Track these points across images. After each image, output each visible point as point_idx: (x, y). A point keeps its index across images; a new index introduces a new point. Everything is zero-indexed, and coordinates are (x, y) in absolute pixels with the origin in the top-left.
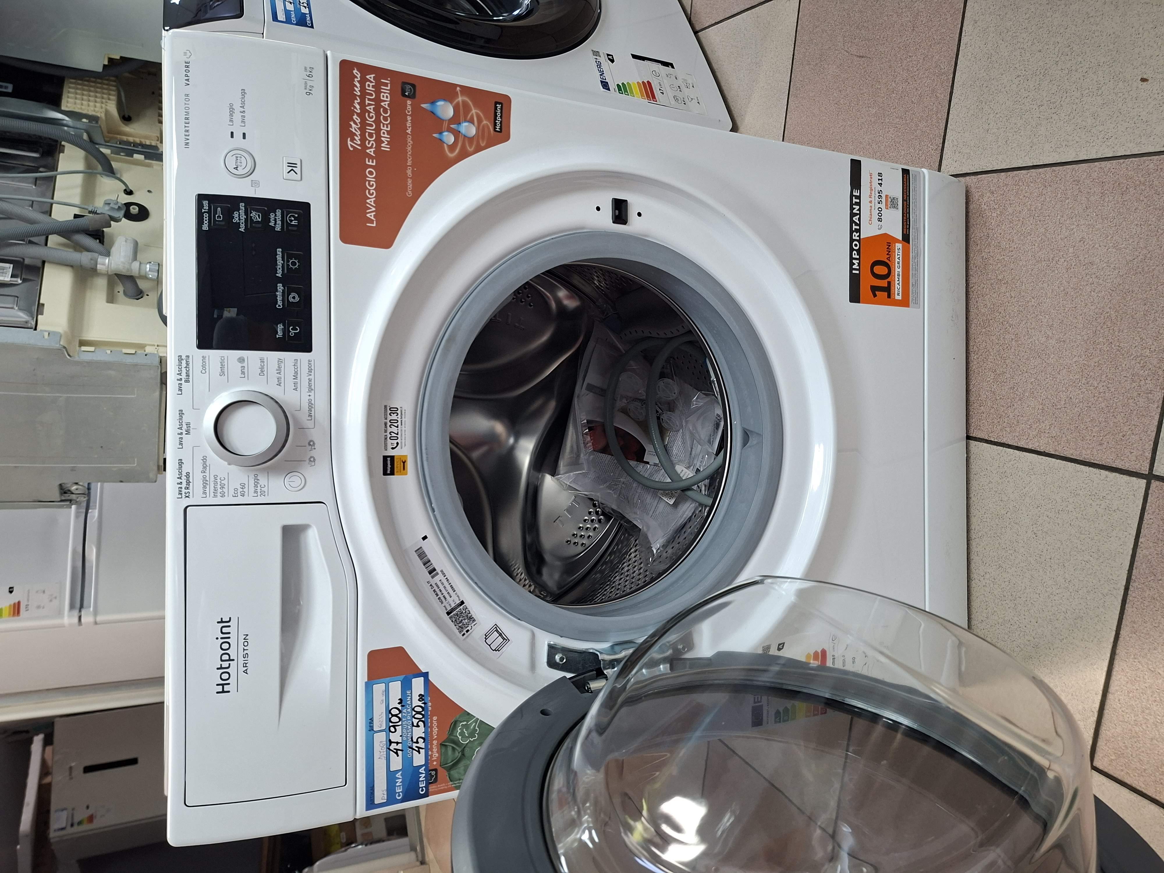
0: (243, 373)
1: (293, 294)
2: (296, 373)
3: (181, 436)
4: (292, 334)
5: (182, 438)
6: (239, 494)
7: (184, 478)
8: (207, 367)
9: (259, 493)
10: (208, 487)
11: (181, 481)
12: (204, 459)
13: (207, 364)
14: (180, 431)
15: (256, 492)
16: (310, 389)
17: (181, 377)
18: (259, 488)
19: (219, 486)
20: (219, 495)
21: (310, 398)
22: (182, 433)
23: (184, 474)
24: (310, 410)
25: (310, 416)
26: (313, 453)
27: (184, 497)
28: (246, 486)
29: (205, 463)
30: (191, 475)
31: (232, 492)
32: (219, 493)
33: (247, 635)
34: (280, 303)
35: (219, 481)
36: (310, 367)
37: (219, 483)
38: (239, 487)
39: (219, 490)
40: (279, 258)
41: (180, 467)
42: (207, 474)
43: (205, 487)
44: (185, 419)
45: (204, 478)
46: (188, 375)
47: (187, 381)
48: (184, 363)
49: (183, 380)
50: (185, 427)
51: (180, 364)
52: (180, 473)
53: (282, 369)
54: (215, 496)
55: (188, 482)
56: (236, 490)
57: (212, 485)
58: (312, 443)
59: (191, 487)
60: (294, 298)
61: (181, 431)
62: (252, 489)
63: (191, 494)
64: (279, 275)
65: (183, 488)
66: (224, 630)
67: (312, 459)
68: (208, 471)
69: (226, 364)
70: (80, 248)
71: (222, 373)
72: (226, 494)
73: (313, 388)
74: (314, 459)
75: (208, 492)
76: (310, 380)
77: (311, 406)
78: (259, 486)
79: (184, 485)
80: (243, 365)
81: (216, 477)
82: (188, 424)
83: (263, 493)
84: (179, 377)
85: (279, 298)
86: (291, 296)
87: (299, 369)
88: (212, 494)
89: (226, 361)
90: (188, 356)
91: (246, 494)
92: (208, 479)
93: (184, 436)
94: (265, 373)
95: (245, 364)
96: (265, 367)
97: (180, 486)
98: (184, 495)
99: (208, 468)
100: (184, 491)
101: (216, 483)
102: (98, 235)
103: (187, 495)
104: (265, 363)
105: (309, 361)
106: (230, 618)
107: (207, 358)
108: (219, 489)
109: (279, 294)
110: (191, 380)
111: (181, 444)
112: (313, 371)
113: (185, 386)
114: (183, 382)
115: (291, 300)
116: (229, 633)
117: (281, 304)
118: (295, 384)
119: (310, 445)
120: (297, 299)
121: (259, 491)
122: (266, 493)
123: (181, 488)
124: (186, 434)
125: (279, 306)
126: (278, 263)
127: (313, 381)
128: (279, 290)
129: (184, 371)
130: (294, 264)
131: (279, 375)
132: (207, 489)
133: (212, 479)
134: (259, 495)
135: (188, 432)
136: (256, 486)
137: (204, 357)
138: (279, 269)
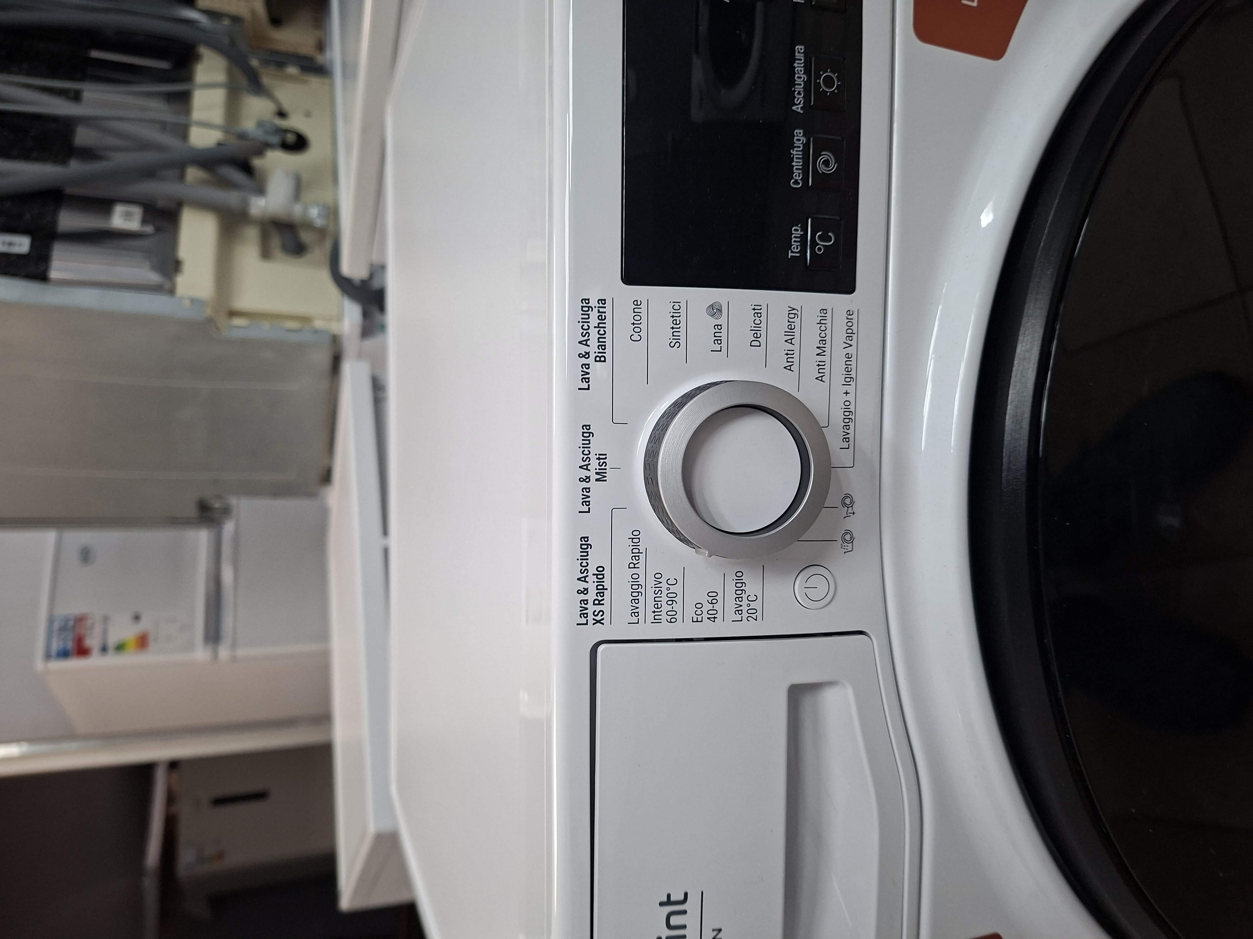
0: (718, 341)
1: (826, 155)
2: (823, 340)
3: (585, 485)
4: (820, 249)
5: (588, 489)
6: (705, 615)
7: (591, 579)
8: (643, 326)
9: (745, 615)
10: (641, 599)
11: (585, 585)
12: (635, 537)
13: (644, 321)
14: (584, 473)
15: (739, 611)
16: (849, 379)
17: (587, 349)
18: (745, 602)
19: (664, 599)
20: (664, 617)
21: (848, 397)
22: (588, 477)
23: (592, 570)
24: (847, 426)
25: (846, 439)
26: (852, 524)
27: (591, 621)
28: (720, 598)
29: (636, 546)
30: (607, 573)
31: (690, 612)
32: (663, 613)
33: (720, 930)
34: (797, 175)
35: (664, 585)
36: (850, 328)
37: (665, 592)
38: (704, 599)
39: (665, 608)
40: (799, 67)
41: (585, 556)
42: (641, 571)
43: (635, 600)
44: (596, 448)
45: (635, 579)
46: (602, 346)
47: (601, 359)
48: (594, 315)
49: (593, 356)
50: (594, 464)
51: (586, 319)
52: (584, 569)
53: (797, 331)
54: (656, 621)
55: (601, 591)
56: (699, 606)
57: (651, 595)
58: (848, 501)
59: (606, 601)
60: (826, 163)
61: (587, 473)
62: (731, 605)
63: (607, 616)
64: (798, 108)
65: (591, 602)
66: (674, 920)
67: (848, 537)
68: (641, 565)
69: (683, 319)
70: (227, 184)
71: (675, 343)
72: (679, 617)
73: (853, 376)
74: (852, 538)
75: (641, 610)
76: (848, 357)
77: (849, 415)
78: (745, 598)
79: (591, 596)
80: (718, 322)
81: (658, 577)
82: (602, 458)
83: (752, 614)
84: (583, 349)
85: (797, 164)
86: (821, 159)
87: (828, 332)
88: (650, 617)
89: (683, 311)
90: (603, 301)
91: (719, 616)
92: (641, 581)
93: (592, 484)
94: (762, 340)
95: (722, 321)
96: (763, 325)
97: (582, 596)
98: (591, 617)
99: (642, 556)
100: (591, 608)
101: (658, 592)
102: (247, 168)
103: (599, 618)
104: (763, 319)
105: (849, 313)
106: (686, 895)
107: (644, 306)
108: (664, 603)
109: (796, 153)
110: (608, 356)
111: (586, 502)
112: (855, 336)
113: (596, 370)
114: (591, 361)
115: (822, 169)
116: (684, 927)
117: (799, 178)
118: (820, 365)
119: (844, 504)
120: (833, 167)
121: (745, 608)
122: (759, 614)
123: (586, 601)
124: (597, 480)
125: (796, 182)
126: (798, 81)
127: (854, 359)
128: (797, 143)
129: (593, 333)
130: (829, 82)
131: (790, 347)
132: (641, 605)
133: (651, 582)
134: (744, 619)
135: (601, 477)
136: (739, 598)
137: (637, 303)
138: (799, 93)
